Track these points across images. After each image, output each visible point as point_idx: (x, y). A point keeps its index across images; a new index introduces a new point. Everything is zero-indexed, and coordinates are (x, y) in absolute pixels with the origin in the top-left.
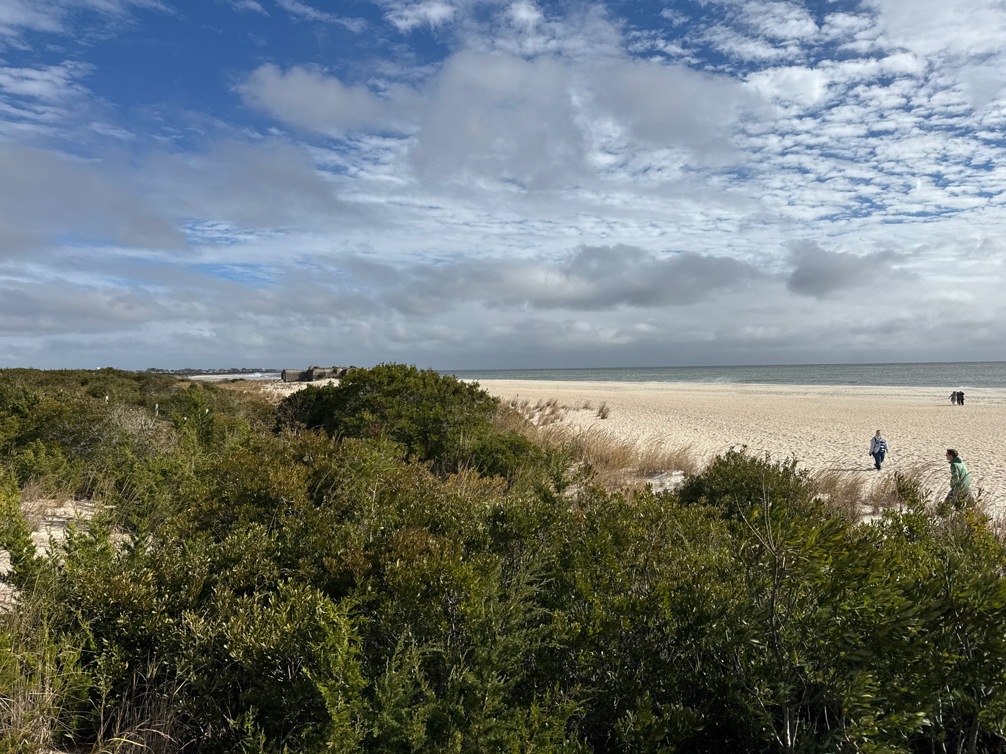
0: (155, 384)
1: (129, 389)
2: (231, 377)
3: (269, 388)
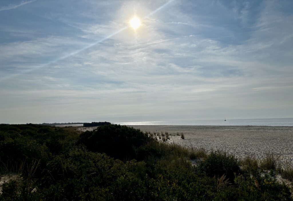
3: (79, 129)
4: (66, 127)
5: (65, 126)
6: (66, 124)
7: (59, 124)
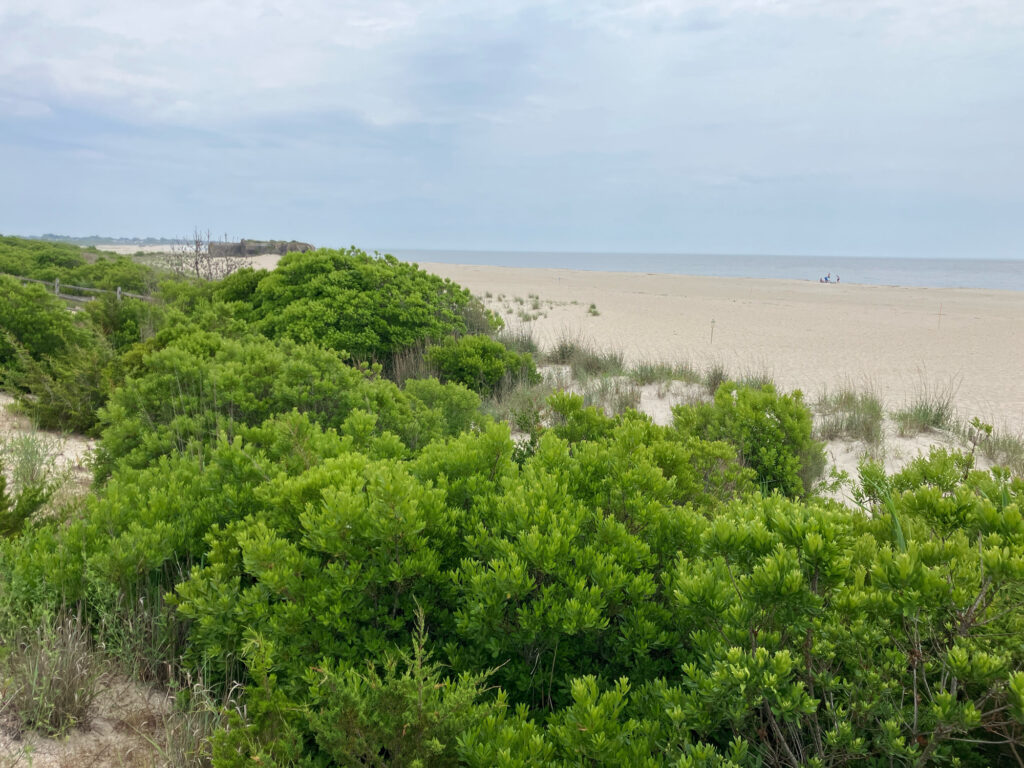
2: (147, 249)
4: (140, 254)
5: (134, 249)
6: (135, 241)
7: (109, 241)
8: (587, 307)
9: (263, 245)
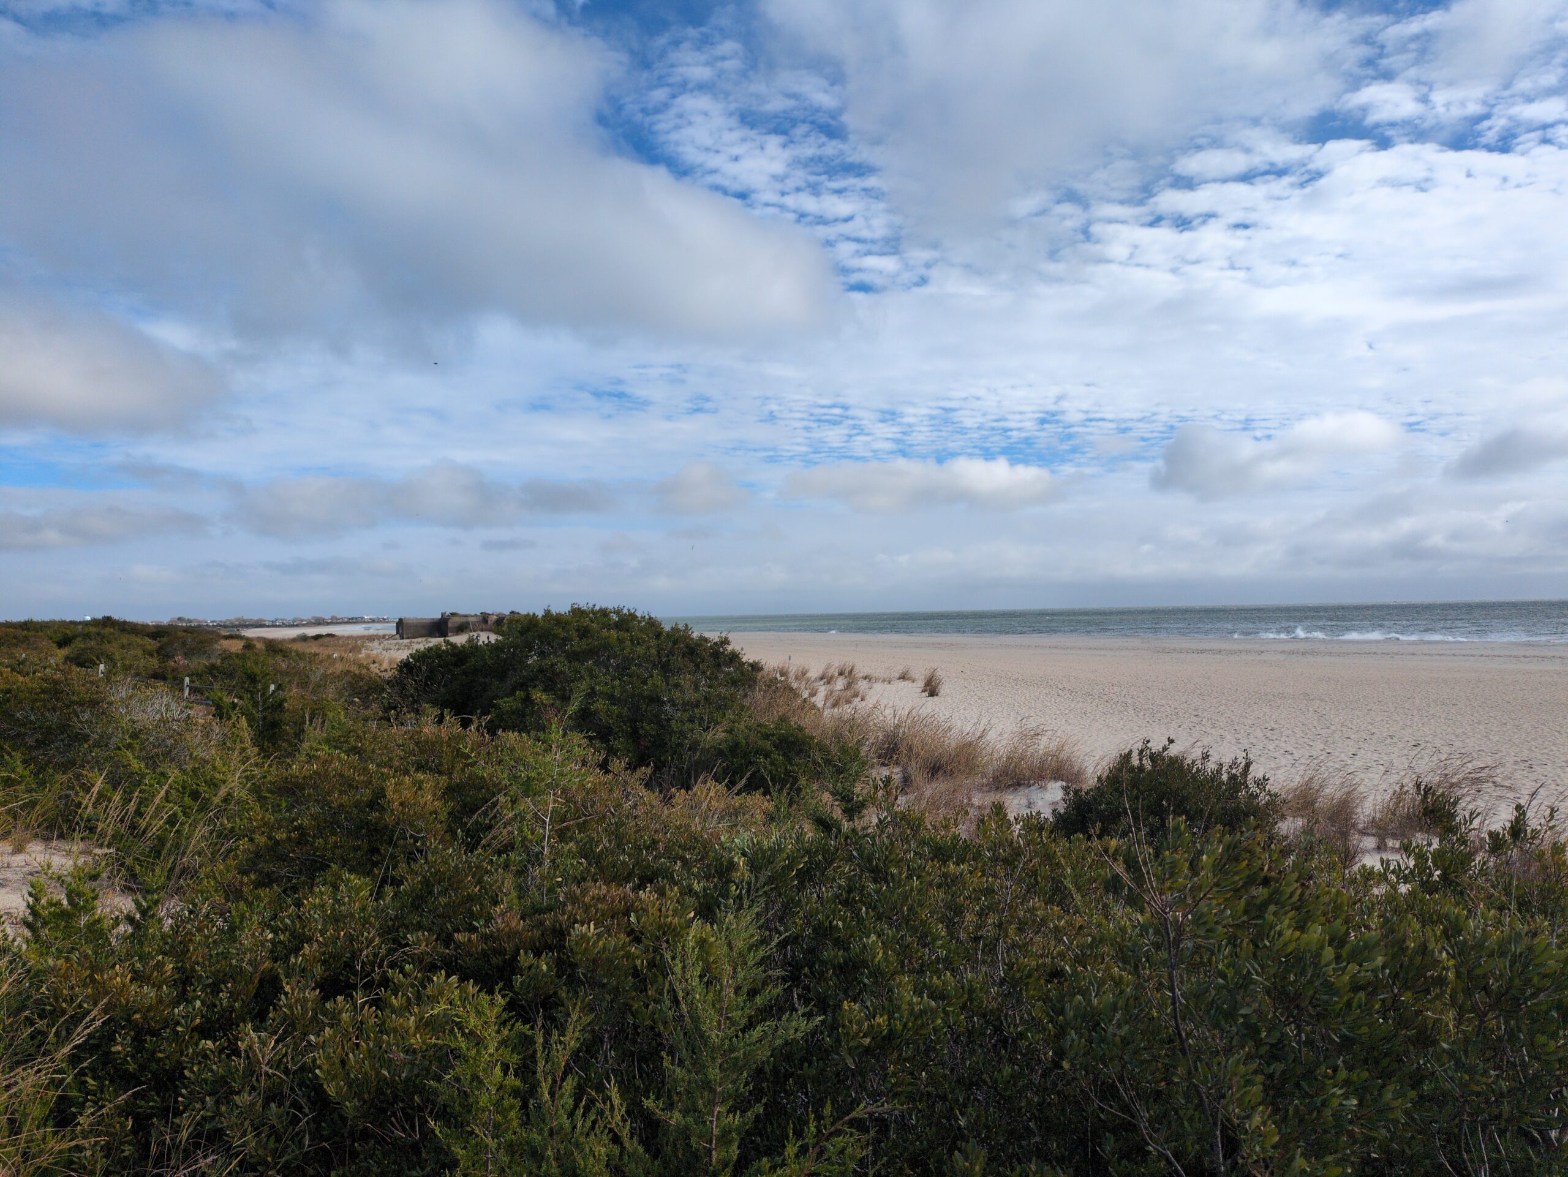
0: (184, 644)
1: (139, 652)
2: (312, 631)
3: (376, 649)
4: (304, 638)
5: (293, 633)
6: (296, 622)
7: (259, 625)
8: (921, 684)
9: (471, 619)
